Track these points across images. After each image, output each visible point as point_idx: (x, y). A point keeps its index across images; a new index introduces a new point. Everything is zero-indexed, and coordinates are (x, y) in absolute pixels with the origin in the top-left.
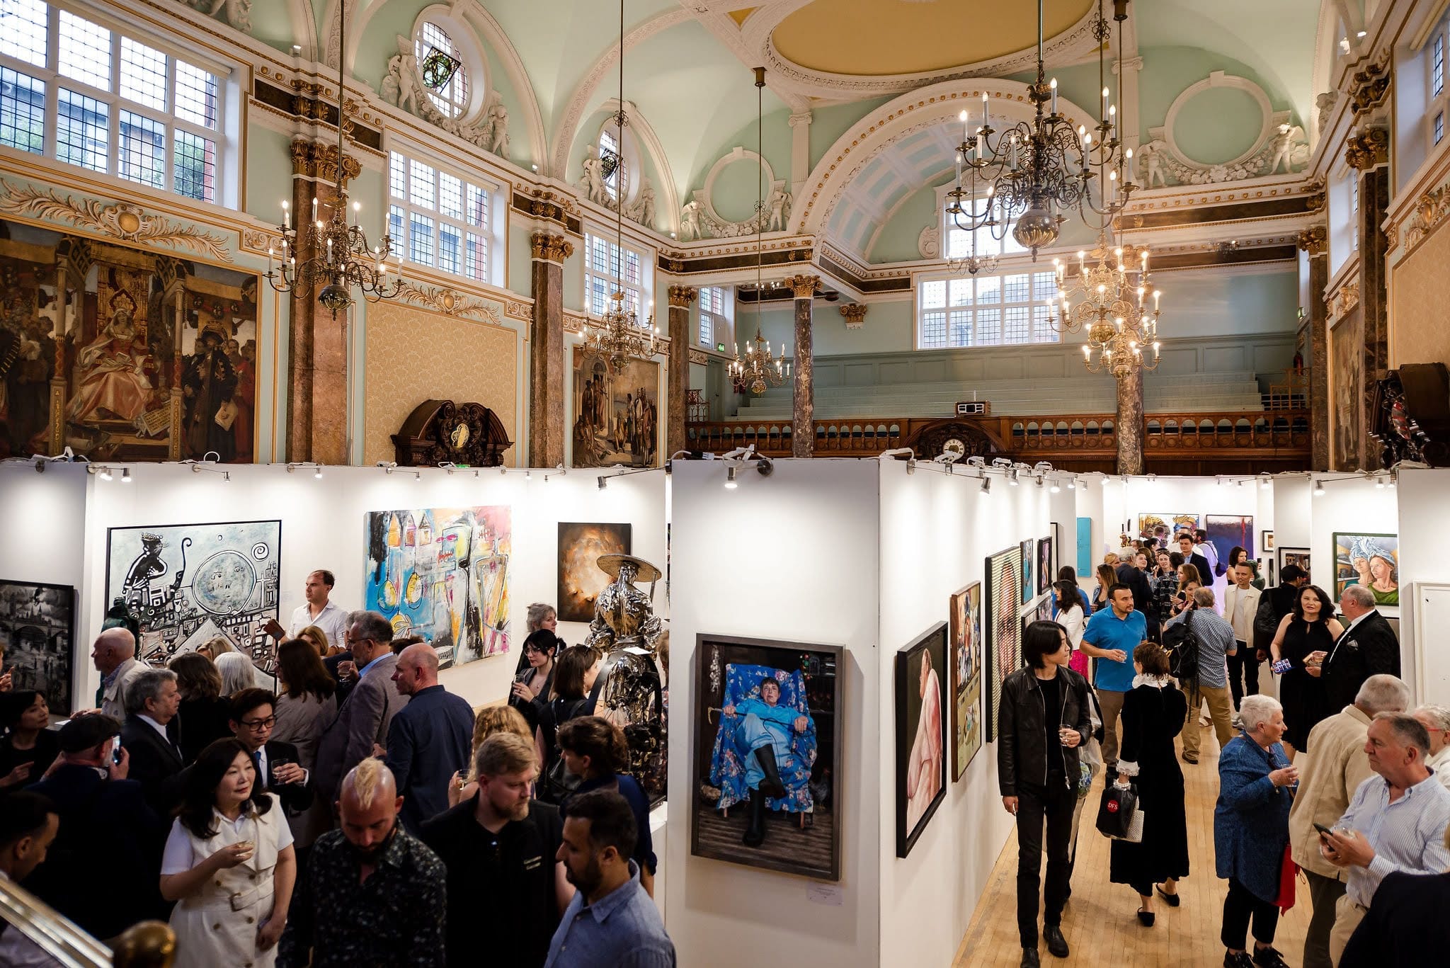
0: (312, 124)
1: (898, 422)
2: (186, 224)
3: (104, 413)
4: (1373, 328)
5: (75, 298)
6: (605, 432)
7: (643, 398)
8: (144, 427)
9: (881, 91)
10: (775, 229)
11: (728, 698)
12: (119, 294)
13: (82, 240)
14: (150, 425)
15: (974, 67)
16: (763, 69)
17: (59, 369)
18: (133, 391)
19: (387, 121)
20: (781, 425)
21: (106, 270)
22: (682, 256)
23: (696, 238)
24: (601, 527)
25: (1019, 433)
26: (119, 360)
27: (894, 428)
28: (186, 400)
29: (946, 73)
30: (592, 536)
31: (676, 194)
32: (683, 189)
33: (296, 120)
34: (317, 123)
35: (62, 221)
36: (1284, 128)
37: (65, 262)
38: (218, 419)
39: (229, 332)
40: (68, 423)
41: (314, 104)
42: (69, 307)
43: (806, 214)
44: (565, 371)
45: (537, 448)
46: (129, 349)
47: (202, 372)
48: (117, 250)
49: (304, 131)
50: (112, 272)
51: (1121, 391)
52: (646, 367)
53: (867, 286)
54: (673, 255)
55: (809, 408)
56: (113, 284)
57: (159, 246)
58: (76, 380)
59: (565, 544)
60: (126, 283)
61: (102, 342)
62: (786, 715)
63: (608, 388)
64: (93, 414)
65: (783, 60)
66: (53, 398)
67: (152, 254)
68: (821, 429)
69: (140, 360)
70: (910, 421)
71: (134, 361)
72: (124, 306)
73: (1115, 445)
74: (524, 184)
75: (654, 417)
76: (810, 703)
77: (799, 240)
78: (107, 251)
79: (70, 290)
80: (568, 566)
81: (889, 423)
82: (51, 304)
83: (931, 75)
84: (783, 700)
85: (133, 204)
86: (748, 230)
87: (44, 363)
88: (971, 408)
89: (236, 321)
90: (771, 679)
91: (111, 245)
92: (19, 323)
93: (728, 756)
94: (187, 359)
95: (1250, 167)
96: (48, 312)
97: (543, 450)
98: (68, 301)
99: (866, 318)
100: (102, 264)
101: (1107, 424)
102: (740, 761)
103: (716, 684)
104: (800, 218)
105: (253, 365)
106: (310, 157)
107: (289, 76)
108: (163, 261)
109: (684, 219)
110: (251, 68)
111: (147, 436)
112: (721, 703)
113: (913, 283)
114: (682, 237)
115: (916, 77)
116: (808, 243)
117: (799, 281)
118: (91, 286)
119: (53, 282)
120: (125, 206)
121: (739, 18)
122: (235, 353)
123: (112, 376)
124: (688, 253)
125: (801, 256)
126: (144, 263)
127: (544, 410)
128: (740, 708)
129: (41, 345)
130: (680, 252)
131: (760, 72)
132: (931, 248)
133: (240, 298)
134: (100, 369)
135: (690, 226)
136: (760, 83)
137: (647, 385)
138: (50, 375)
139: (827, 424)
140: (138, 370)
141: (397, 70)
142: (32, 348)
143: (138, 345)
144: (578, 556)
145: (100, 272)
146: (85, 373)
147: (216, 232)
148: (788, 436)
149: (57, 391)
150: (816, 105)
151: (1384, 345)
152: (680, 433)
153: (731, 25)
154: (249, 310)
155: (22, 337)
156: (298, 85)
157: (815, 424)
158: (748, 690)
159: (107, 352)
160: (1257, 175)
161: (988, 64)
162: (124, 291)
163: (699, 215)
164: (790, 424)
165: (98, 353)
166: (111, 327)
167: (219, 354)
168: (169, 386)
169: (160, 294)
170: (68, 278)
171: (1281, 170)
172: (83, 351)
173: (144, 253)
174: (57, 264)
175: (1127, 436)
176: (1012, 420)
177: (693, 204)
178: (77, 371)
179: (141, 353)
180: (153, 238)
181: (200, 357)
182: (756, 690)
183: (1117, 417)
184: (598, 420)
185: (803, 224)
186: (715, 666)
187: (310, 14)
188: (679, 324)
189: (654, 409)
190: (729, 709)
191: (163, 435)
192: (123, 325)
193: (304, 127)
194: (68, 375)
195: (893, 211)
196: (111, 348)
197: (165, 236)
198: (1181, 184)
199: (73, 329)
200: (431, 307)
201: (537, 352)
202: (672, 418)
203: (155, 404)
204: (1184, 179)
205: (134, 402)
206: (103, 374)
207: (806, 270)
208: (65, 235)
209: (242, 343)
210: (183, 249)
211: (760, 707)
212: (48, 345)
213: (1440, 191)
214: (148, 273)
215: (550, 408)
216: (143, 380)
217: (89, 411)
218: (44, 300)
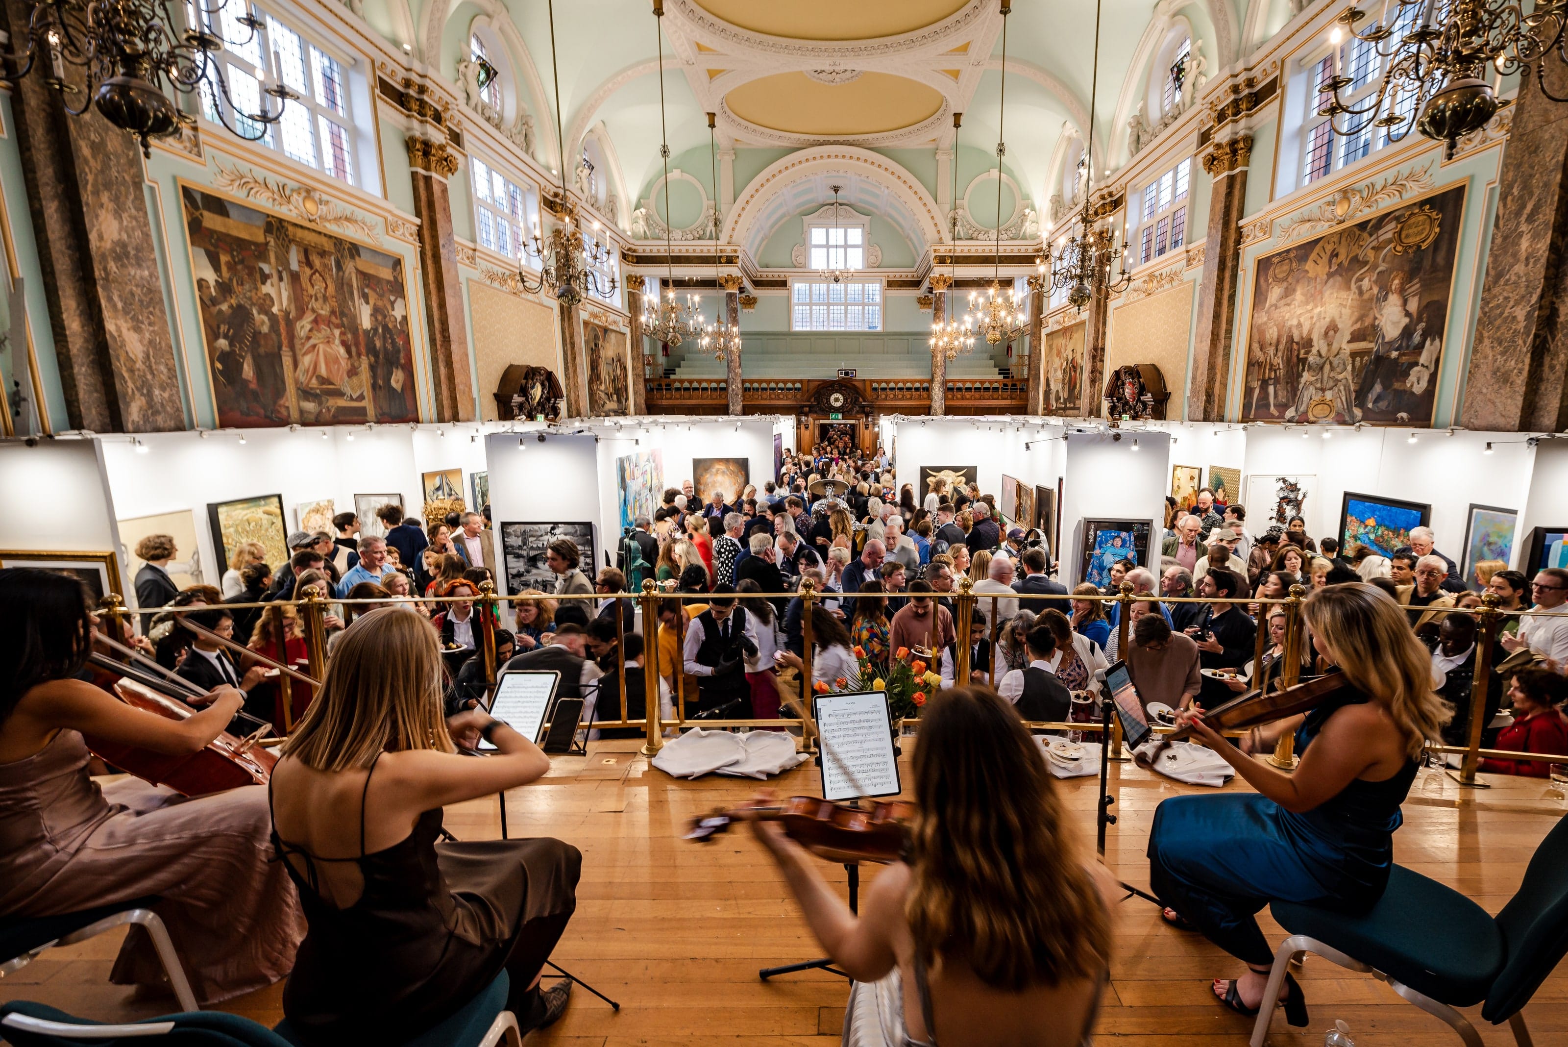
0: (422, 122)
1: (801, 381)
2: (349, 209)
3: (323, 380)
4: (1097, 339)
5: (284, 275)
6: (603, 387)
7: (619, 360)
8: (348, 391)
9: (786, 144)
10: (710, 238)
11: (1097, 546)
12: (314, 273)
13: (281, 221)
14: (353, 389)
15: (851, 138)
16: (714, 114)
17: (285, 342)
18: (336, 360)
19: (467, 124)
20: (719, 382)
21: (302, 250)
22: (634, 251)
23: (646, 237)
24: (727, 461)
25: (875, 389)
26: (323, 332)
27: (798, 385)
28: (373, 368)
29: (832, 138)
30: (721, 467)
31: (629, 202)
32: (634, 199)
33: (408, 116)
34: (426, 122)
35: (263, 202)
36: (1027, 211)
37: (272, 243)
38: (393, 383)
39: (389, 308)
40: (298, 389)
41: (422, 104)
42: (282, 284)
43: (733, 229)
44: (581, 339)
45: (573, 401)
46: (329, 324)
47: (378, 344)
48: (306, 232)
49: (417, 129)
50: (306, 252)
51: (933, 365)
52: (619, 336)
53: (757, 284)
54: (629, 250)
55: (739, 371)
56: (309, 264)
57: (332, 228)
58: (298, 352)
59: (699, 472)
60: (317, 262)
61: (309, 317)
62: (1123, 552)
63: (602, 353)
64: (314, 381)
65: (729, 112)
66: (285, 367)
67: (330, 237)
68: (747, 385)
69: (337, 332)
70: (809, 381)
71: (333, 334)
72: (319, 286)
73: (930, 398)
74: (549, 186)
75: (626, 376)
76: (1136, 545)
77: (729, 249)
78: (300, 233)
79: (280, 269)
80: (702, 487)
81: (794, 382)
82: (269, 282)
83: (822, 138)
84: (1123, 545)
85: (314, 190)
86: (690, 237)
87: (274, 336)
88: (847, 374)
89: (392, 298)
90: (1118, 536)
91: (302, 227)
92: (250, 299)
93: (1095, 572)
94: (367, 332)
95: (1009, 233)
96: (267, 288)
97: (577, 401)
98: (281, 279)
99: (756, 306)
100: (299, 244)
101: (925, 385)
102: (1100, 574)
103: (1091, 540)
104: (730, 232)
105: (408, 335)
106: (426, 154)
107: (401, 74)
108: (338, 242)
109: (635, 221)
110: (373, 62)
111: (352, 399)
112: (1093, 549)
113: (789, 284)
114: (635, 236)
115: (812, 138)
116: (736, 251)
117: (730, 280)
118: (294, 266)
119: (266, 260)
120: (308, 192)
121: (712, 74)
122: (395, 326)
123: (321, 347)
124: (640, 249)
125: (730, 260)
126: (328, 246)
127: (575, 371)
128: (1102, 551)
129: (269, 319)
130: (634, 247)
131: (712, 116)
132: (801, 260)
133: (392, 279)
134: (312, 342)
135: (641, 227)
136: (712, 125)
137: (621, 351)
138: (280, 348)
139: (752, 382)
140: (337, 342)
141: (465, 75)
142: (263, 323)
143: (333, 319)
144: (709, 480)
145: (298, 251)
146: (303, 344)
147: (370, 218)
148: (724, 389)
149: (287, 361)
150: (738, 146)
151: (1103, 349)
152: (641, 386)
153: (705, 77)
154: (398, 288)
155: (255, 312)
156: (408, 83)
157: (743, 382)
158: (1107, 542)
159: (314, 325)
160: (1012, 239)
161: (861, 137)
162: (316, 271)
163: (647, 218)
164: (726, 381)
165: (308, 327)
166: (313, 304)
167: (385, 328)
168: (359, 355)
169: (341, 273)
170: (277, 258)
171: (1024, 238)
172: (298, 325)
173: (325, 235)
174: (267, 244)
175: (937, 392)
176: (872, 381)
177: (643, 210)
178: (297, 343)
179: (337, 327)
180: (329, 221)
181: (375, 330)
182: (1111, 542)
183: (931, 381)
184: (598, 377)
185: (731, 236)
186: (1092, 533)
187: (408, 14)
188: (634, 304)
189: (625, 368)
190: (1097, 552)
191: (361, 398)
192: (321, 301)
193: (416, 124)
194: (292, 347)
195: (774, 230)
196: (315, 321)
197: (337, 220)
198: (972, 239)
199: (289, 305)
200: (504, 288)
201: (566, 325)
202: (636, 376)
203: (353, 372)
204: (974, 236)
205: (338, 369)
206: (314, 346)
207: (734, 271)
208: (268, 216)
209: (399, 319)
210: (350, 233)
211: (1112, 550)
212: (273, 318)
213: (1161, 275)
214: (330, 254)
215: (579, 370)
216: (342, 350)
217: (311, 378)
218: (265, 278)
